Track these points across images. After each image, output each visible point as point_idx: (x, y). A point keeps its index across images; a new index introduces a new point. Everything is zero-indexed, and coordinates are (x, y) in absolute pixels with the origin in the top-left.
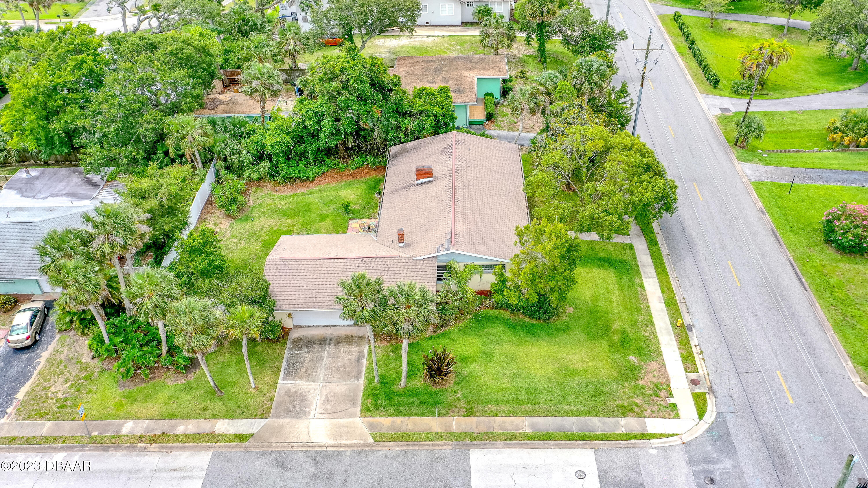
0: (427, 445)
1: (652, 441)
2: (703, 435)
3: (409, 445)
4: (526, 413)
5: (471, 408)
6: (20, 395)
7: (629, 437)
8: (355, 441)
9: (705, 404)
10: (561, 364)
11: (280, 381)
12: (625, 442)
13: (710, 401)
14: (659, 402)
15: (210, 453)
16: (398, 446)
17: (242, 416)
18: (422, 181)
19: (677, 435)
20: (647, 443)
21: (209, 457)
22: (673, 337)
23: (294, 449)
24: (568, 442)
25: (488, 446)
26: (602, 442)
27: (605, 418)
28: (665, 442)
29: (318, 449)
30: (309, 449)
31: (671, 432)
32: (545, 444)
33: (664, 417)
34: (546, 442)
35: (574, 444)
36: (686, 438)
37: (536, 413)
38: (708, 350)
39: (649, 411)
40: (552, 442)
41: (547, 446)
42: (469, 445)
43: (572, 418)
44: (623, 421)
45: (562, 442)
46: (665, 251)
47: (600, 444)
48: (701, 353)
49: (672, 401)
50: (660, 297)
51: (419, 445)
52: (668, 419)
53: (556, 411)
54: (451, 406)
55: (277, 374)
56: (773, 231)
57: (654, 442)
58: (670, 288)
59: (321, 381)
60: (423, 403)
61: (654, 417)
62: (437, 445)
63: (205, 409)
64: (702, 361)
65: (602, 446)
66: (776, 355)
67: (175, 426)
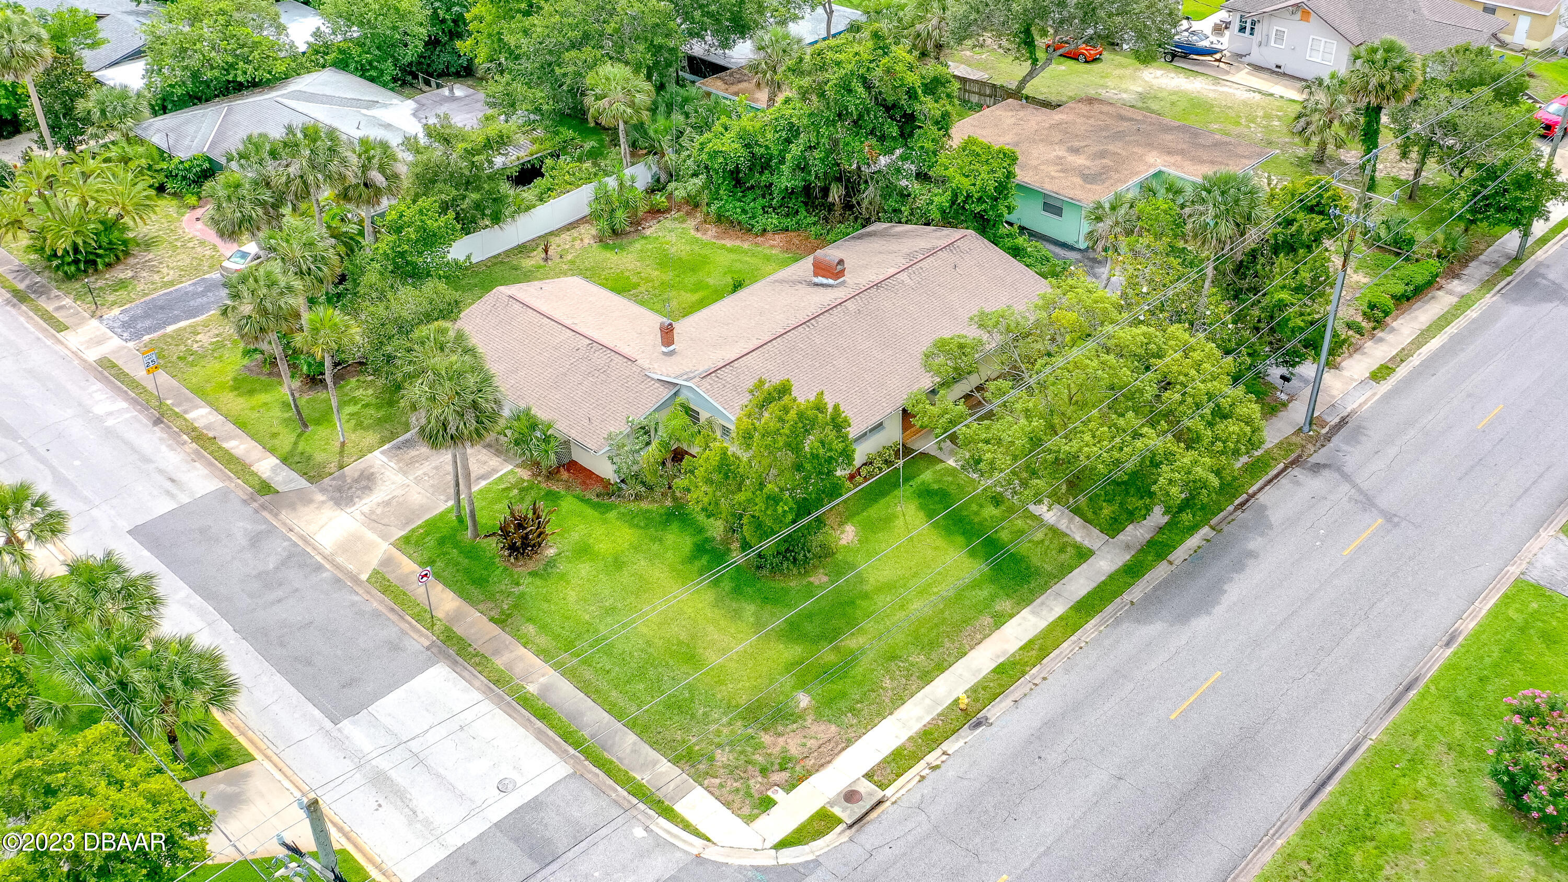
0: (409, 623)
1: (662, 821)
2: (741, 868)
3: (392, 610)
4: (558, 667)
5: (509, 616)
6: (170, 329)
7: (641, 793)
8: (351, 567)
9: (819, 834)
10: (693, 637)
11: (377, 453)
12: (626, 794)
13: (834, 838)
14: (752, 782)
15: (221, 485)
16: (382, 602)
17: (294, 466)
18: (820, 280)
19: (708, 840)
20: (649, 817)
21: (213, 488)
22: (927, 719)
23: (290, 535)
24: (558, 739)
25: (466, 674)
26: (597, 771)
27: (647, 747)
28: (676, 836)
29: (309, 550)
30: (300, 543)
31: (702, 829)
32: (529, 720)
33: (727, 804)
34: (533, 719)
35: (560, 747)
36: (711, 853)
37: (570, 674)
38: (950, 771)
39: (717, 781)
40: (539, 724)
41: (527, 724)
42: (448, 657)
43: (605, 714)
44: (665, 766)
45: (551, 733)
46: (1136, 592)
47: (590, 772)
48: (934, 768)
49: (778, 795)
50: (1004, 653)
51: (402, 618)
52: (729, 812)
53: (597, 691)
54: (491, 597)
55: (383, 442)
56: (1417, 679)
57: (662, 825)
58: (1044, 653)
59: (411, 478)
60: (467, 571)
61: (712, 794)
62: (418, 631)
63: (275, 435)
64: (918, 778)
65: (589, 776)
66: (1046, 853)
67: (230, 438)
